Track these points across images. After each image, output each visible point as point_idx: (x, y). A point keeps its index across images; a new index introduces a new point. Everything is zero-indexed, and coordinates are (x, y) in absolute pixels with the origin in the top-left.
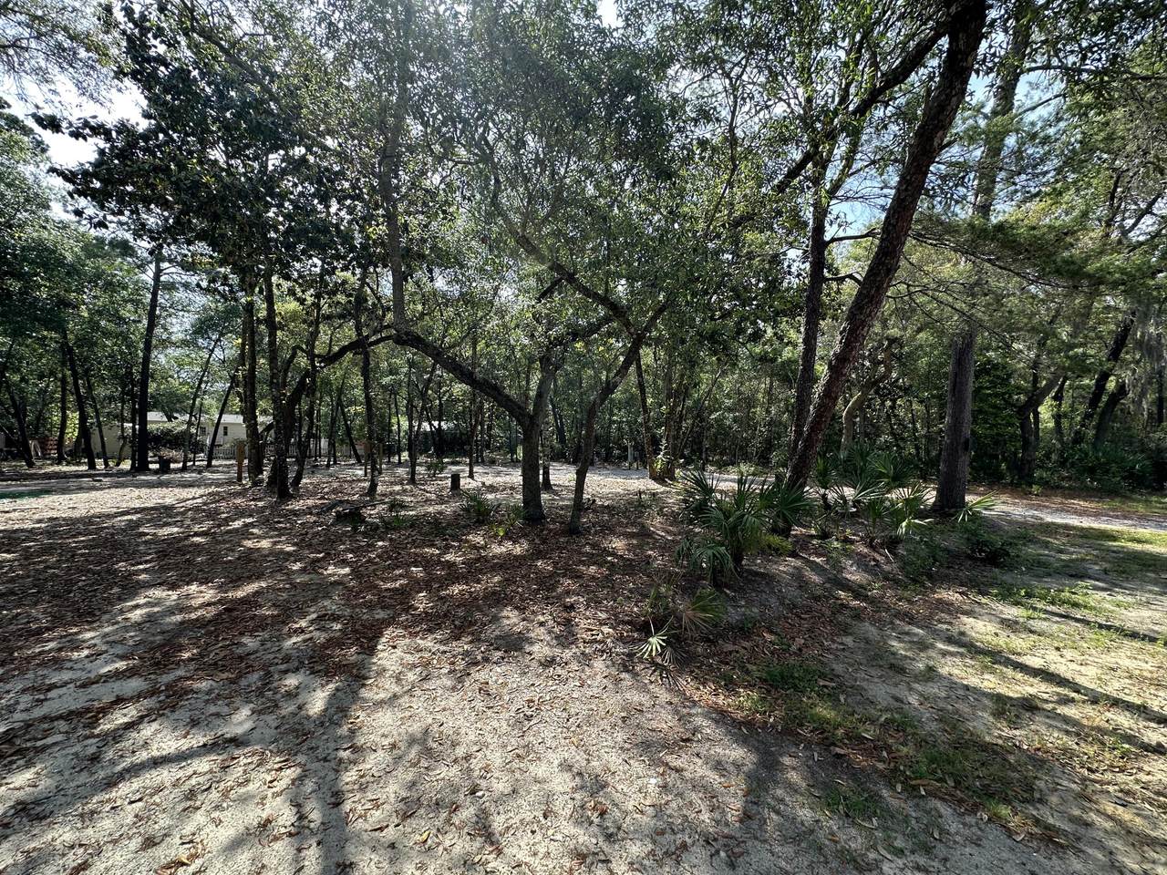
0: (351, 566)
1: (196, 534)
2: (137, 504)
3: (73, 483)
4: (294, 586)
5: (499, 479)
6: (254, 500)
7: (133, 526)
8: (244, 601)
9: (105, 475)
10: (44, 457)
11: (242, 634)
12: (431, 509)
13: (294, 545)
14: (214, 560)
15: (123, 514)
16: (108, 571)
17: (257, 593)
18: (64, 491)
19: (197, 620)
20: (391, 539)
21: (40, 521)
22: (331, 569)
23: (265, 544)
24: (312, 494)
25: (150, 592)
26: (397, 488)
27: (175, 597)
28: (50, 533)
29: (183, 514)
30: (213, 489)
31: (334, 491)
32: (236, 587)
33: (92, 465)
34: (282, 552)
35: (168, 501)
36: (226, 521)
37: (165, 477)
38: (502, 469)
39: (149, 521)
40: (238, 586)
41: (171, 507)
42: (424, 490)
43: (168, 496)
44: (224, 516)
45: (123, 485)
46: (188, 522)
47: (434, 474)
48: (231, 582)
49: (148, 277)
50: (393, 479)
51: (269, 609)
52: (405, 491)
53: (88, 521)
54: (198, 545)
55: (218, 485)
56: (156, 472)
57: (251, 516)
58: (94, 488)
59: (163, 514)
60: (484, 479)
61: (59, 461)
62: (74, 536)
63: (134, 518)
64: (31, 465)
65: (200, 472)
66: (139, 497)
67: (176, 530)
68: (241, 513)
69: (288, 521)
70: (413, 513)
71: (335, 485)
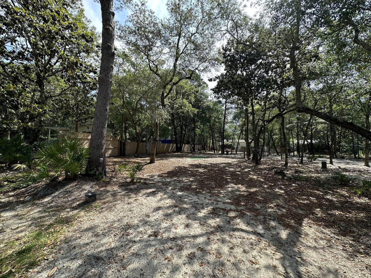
0: (284, 190)
1: (237, 171)
2: (224, 162)
3: (212, 156)
4: (266, 192)
5: (348, 166)
6: (249, 164)
7: (224, 167)
8: (253, 193)
9: (217, 154)
10: (207, 150)
11: (255, 203)
12: (313, 175)
13: (263, 179)
14: (243, 179)
15: (222, 164)
16: (222, 177)
17: (256, 191)
18: (211, 157)
19: (243, 195)
20: (298, 184)
21: (209, 164)
22: (277, 190)
23: (255, 177)
24: (265, 164)
25: (231, 184)
26: (295, 165)
27: (236, 187)
28: (211, 166)
29: (234, 165)
30: (238, 160)
31: (272, 164)
32: (250, 188)
33: (215, 152)
34: (260, 181)
35: (230, 162)
36: (244, 169)
37: (228, 156)
38: (349, 161)
39: (227, 166)
40: (251, 188)
41: (230, 164)
42: (308, 167)
43: (230, 161)
44: (243, 167)
45: (220, 157)
46: (235, 168)
47: (311, 161)
48: (249, 186)
49: (224, 108)
50: (293, 162)
51: (260, 197)
52: (299, 166)
53: (216, 164)
54: (239, 174)
55: (240, 159)
56: (226, 154)
57: (249, 168)
58: (216, 157)
59: (229, 165)
60: (340, 165)
61: (209, 151)
62: (215, 168)
63: (224, 165)
64: (205, 151)
65: (235, 155)
66: (224, 160)
67: (233, 169)
68: (247, 167)
69: (260, 171)
70: (305, 175)
71: (272, 162)
